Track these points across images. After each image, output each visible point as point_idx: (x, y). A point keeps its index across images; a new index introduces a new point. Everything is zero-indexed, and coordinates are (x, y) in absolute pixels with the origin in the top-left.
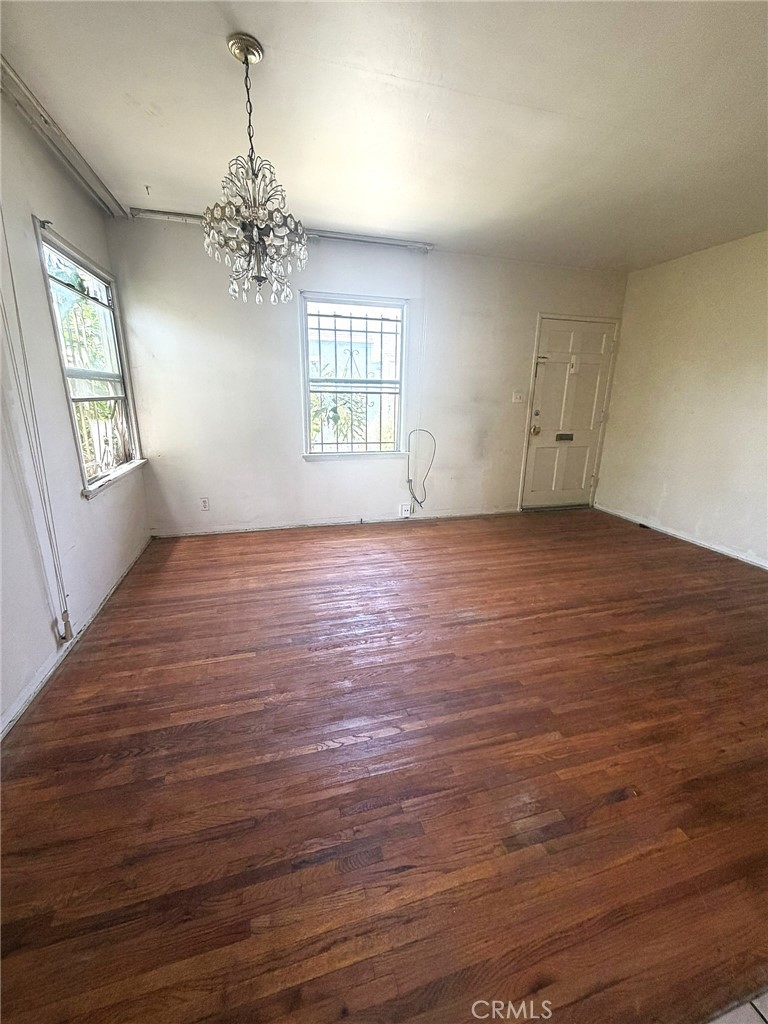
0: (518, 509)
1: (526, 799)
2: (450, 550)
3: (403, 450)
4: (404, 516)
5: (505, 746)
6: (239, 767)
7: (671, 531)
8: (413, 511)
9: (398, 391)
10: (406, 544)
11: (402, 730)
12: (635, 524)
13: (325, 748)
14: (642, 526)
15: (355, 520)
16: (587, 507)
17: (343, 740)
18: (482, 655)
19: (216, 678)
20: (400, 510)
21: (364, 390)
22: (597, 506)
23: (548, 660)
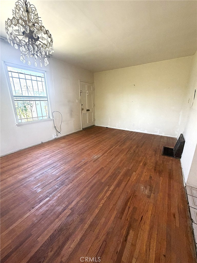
0: (82, 129)
1: (143, 188)
2: (76, 143)
3: (51, 117)
4: (55, 138)
5: (130, 180)
6: (84, 233)
7: (112, 127)
8: (57, 135)
9: (47, 100)
10: (63, 145)
11: (111, 190)
12: (105, 127)
13: (100, 208)
14: (107, 127)
15: (40, 143)
16: (94, 126)
17: (102, 202)
18: (108, 164)
19: (42, 214)
20: (54, 136)
21: (34, 100)
22: (96, 125)
23: (119, 160)
